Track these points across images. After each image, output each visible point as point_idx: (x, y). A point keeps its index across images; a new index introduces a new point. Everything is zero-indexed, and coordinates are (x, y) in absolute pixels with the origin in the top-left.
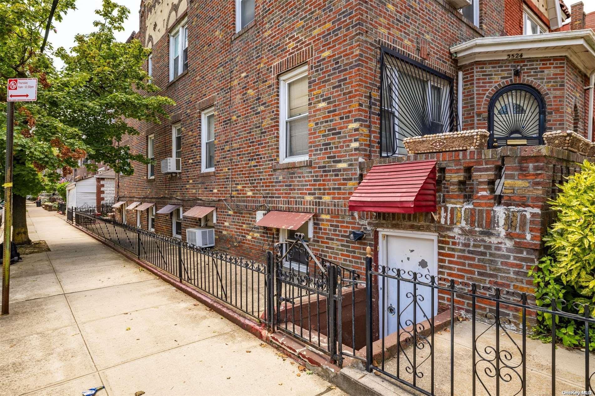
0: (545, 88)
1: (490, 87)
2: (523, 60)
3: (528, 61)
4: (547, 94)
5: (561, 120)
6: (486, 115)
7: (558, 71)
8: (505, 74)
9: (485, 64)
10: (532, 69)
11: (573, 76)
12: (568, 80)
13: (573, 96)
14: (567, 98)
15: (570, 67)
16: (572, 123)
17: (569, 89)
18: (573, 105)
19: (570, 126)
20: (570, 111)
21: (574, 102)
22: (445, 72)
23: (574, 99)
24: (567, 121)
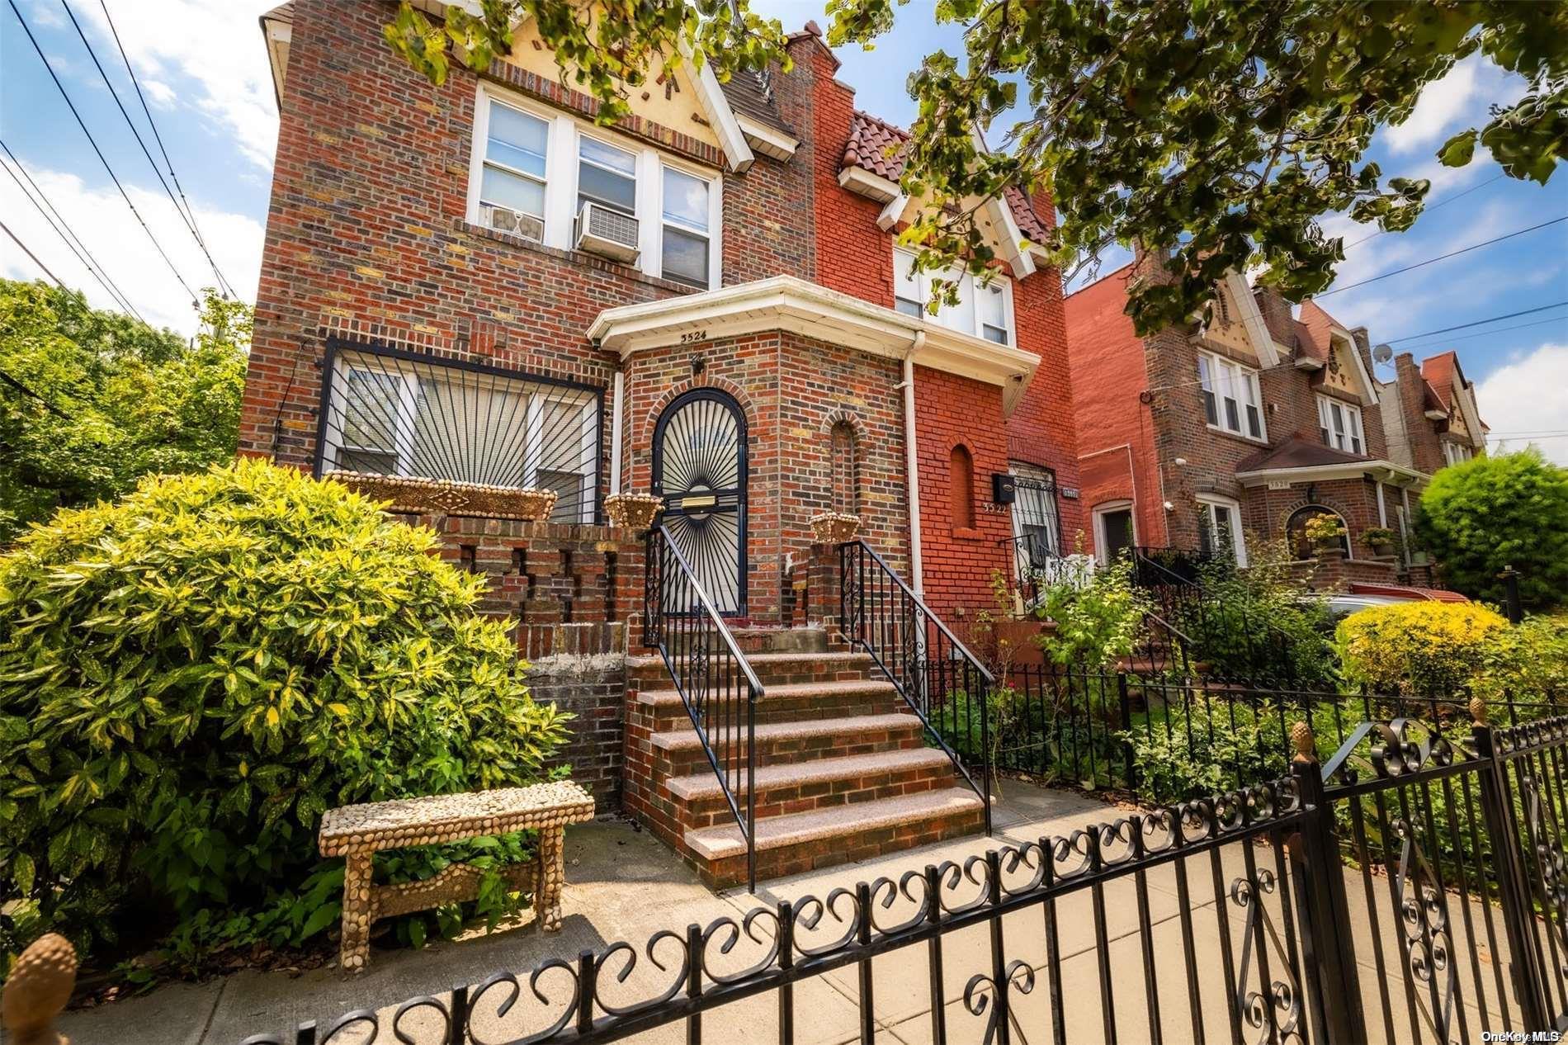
0: (746, 392)
1: (657, 397)
2: (709, 344)
3: (718, 345)
4: (749, 403)
5: (772, 454)
6: (648, 451)
7: (767, 358)
8: (679, 372)
9: (648, 356)
10: (723, 358)
11: (826, 365)
12: (794, 374)
13: (828, 403)
14: (786, 408)
15: (806, 350)
16: (825, 459)
17: (802, 390)
18: (827, 423)
19: (808, 465)
20: (807, 434)
21: (831, 417)
22: (571, 376)
23: (832, 411)
24: (792, 454)
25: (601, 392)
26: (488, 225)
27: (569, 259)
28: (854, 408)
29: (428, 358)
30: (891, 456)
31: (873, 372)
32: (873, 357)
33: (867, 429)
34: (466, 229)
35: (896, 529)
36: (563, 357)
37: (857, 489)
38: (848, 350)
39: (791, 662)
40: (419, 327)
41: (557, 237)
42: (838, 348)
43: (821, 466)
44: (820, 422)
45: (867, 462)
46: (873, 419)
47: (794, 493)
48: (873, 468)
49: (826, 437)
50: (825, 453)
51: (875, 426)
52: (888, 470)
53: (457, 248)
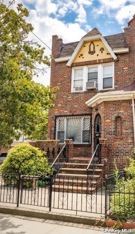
0: (101, 114)
1: (94, 116)
3: (99, 105)
4: (101, 116)
7: (103, 107)
9: (94, 108)
10: (99, 108)
11: (114, 106)
12: (107, 109)
13: (114, 113)
14: (105, 117)
15: (110, 104)
17: (108, 112)
18: (114, 118)
19: (110, 127)
20: (109, 121)
21: (115, 116)
22: (86, 113)
23: (115, 115)
24: (106, 125)
25: (91, 115)
26: (75, 92)
27: (85, 92)
28: (121, 113)
29: (66, 116)
31: (126, 104)
32: (126, 100)
33: (124, 117)
34: (70, 94)
35: (131, 138)
36: (85, 110)
37: (121, 130)
38: (119, 101)
40: (65, 111)
41: (84, 89)
42: (117, 101)
43: (113, 127)
44: (112, 118)
45: (124, 124)
46: (126, 114)
47: (106, 133)
48: (125, 125)
49: (113, 121)
50: (114, 124)
51: (126, 116)
52: (129, 125)
53: (69, 97)
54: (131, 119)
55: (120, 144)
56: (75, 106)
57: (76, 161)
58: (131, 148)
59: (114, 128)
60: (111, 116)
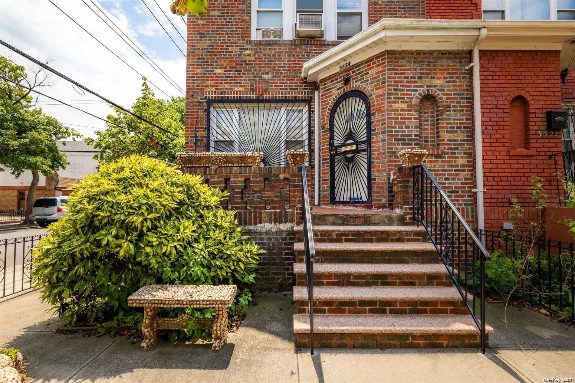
0: (369, 89)
1: (330, 100)
2: (352, 68)
3: (356, 67)
4: (371, 95)
5: (383, 120)
6: (327, 126)
7: (380, 69)
8: (339, 85)
9: (326, 80)
10: (359, 74)
11: (416, 65)
12: (395, 74)
13: (417, 86)
14: (391, 94)
15: (404, 58)
16: (415, 119)
17: (400, 82)
18: (417, 98)
19: (404, 123)
20: (404, 106)
21: (420, 94)
22: (296, 97)
23: (420, 90)
24: (394, 119)
25: (309, 101)
26: (260, 38)
27: (292, 43)
28: (435, 86)
29: (240, 101)
30: (462, 111)
31: (450, 62)
32: (449, 52)
33: (445, 97)
34: (250, 42)
35: (465, 153)
36: (292, 89)
37: (438, 133)
38: (431, 52)
39: (376, 232)
40: (236, 89)
41: (288, 35)
42: (424, 53)
43: (414, 122)
44: (412, 98)
45: (445, 117)
46: (449, 90)
47: (395, 139)
48: (449, 119)
49: (416, 106)
50: (416, 115)
51: (450, 94)
52: (460, 119)
53: (248, 52)
54: (463, 103)
55: (434, 170)
56: (266, 76)
57: (331, 219)
58: (463, 181)
59: (416, 127)
60: (407, 94)
